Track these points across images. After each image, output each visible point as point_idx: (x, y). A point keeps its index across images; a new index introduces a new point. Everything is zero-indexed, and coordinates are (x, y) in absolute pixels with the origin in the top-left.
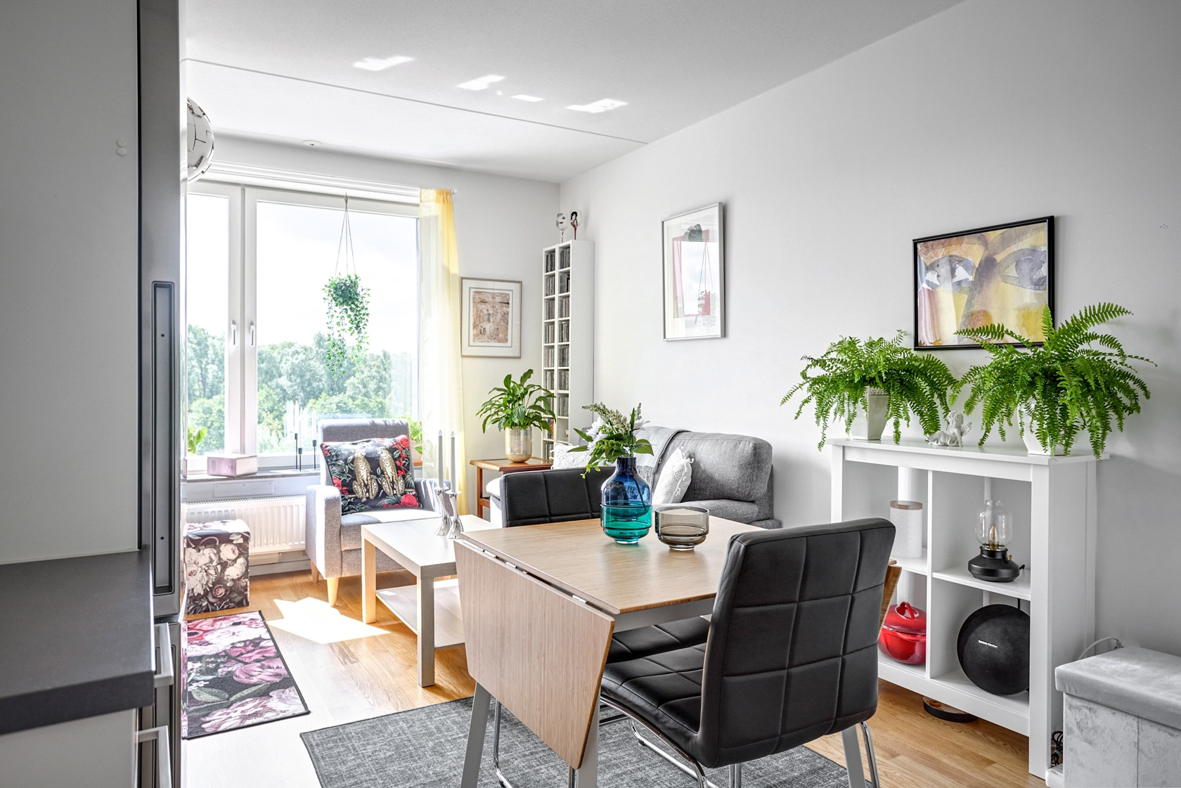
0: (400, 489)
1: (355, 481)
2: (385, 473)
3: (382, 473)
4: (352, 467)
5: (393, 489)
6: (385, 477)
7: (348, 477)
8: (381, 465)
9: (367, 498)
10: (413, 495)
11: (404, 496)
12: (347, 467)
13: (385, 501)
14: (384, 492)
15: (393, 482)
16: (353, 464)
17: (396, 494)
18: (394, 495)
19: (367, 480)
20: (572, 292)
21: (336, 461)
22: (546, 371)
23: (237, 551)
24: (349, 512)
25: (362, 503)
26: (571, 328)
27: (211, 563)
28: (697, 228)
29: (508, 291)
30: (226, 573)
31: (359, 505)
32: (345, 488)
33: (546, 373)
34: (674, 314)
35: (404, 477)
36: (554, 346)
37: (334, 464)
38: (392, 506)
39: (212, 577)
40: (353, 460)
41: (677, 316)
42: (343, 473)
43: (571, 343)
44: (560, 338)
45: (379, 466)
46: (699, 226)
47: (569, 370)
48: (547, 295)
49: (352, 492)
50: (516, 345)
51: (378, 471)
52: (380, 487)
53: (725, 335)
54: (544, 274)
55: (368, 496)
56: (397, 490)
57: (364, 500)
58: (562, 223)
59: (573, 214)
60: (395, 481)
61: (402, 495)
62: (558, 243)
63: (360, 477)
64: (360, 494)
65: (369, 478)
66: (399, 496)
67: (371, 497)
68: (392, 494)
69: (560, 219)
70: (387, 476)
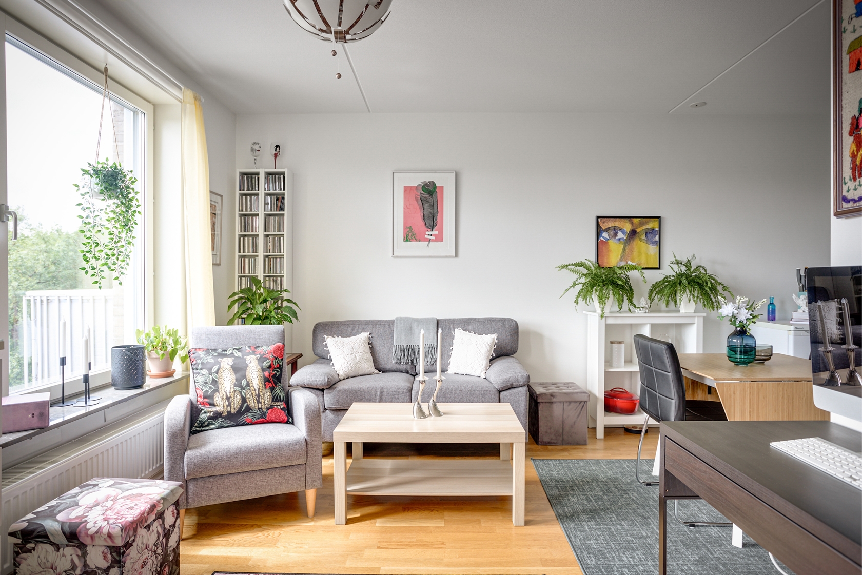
0: (266, 402)
1: (217, 393)
2: (251, 385)
3: (248, 385)
4: (216, 378)
5: (258, 402)
6: (250, 389)
7: (210, 388)
8: (247, 376)
9: (228, 412)
10: (281, 409)
11: (271, 410)
12: (211, 376)
13: (249, 417)
14: (247, 405)
15: (259, 396)
16: (217, 374)
17: (261, 408)
18: (259, 409)
19: (230, 393)
20: (285, 212)
21: (201, 369)
22: (240, 277)
23: (175, 511)
24: (208, 428)
25: (222, 418)
26: (285, 242)
27: (158, 538)
28: (431, 183)
29: (215, 202)
30: (169, 546)
31: (220, 420)
32: (206, 400)
33: (241, 279)
34: (404, 239)
35: (272, 389)
36: (257, 256)
37: (199, 373)
38: (256, 421)
39: (159, 558)
40: (218, 370)
41: (407, 241)
42: (206, 383)
43: (285, 254)
44: (267, 248)
45: (245, 377)
46: (433, 182)
47: (283, 277)
48: (242, 211)
49: (213, 405)
50: (218, 254)
51: (244, 382)
52: (244, 400)
53: (456, 255)
54: (238, 192)
55: (229, 409)
56: (263, 404)
57: (225, 414)
58: (259, 151)
59: (277, 146)
60: (261, 394)
61: (268, 409)
62: (262, 168)
63: (223, 388)
64: (221, 406)
65: (232, 390)
66: (264, 410)
67: (233, 411)
68: (257, 408)
69: (256, 147)
70: (252, 388)
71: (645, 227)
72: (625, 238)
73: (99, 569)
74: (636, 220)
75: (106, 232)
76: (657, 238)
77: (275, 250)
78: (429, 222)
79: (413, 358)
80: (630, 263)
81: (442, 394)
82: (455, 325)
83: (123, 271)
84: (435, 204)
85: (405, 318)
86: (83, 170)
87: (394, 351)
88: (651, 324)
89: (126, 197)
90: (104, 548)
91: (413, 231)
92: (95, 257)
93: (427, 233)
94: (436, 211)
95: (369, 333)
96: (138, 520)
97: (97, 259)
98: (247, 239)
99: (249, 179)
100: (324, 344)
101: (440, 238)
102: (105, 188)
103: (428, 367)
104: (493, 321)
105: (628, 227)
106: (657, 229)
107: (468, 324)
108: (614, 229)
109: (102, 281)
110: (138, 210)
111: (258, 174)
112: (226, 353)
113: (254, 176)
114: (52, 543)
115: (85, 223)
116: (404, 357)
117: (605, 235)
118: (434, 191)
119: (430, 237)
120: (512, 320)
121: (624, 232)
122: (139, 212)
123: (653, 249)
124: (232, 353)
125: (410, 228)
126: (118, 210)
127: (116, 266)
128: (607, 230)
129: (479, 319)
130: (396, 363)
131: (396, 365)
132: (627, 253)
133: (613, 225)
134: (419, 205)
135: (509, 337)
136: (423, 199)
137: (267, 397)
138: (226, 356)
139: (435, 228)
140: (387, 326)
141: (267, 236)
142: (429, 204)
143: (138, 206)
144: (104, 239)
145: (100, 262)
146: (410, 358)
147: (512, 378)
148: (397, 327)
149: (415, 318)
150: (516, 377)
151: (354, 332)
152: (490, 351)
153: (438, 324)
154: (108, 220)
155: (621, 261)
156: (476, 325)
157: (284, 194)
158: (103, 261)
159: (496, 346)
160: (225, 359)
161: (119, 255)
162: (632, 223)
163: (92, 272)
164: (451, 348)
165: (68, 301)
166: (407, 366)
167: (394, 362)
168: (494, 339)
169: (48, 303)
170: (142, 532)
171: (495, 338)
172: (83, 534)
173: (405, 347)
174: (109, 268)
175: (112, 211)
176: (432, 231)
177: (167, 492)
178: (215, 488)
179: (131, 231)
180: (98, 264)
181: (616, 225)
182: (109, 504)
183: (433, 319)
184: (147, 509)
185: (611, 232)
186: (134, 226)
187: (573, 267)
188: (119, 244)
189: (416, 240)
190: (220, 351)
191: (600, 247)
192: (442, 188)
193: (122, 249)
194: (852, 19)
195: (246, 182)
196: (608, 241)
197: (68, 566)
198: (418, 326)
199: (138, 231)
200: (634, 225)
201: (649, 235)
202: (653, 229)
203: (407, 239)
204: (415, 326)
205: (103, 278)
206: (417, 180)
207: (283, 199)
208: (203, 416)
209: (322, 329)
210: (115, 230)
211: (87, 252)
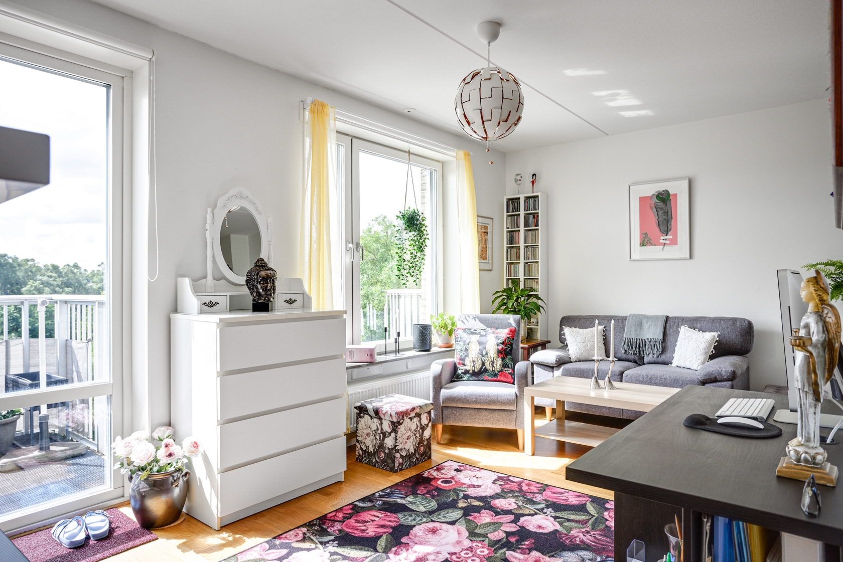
0: (498, 367)
1: (467, 357)
2: (489, 354)
3: (487, 354)
4: (468, 347)
5: (493, 366)
7: (464, 353)
8: (487, 348)
9: (473, 371)
10: (509, 373)
11: (501, 373)
12: (465, 346)
13: (486, 376)
14: (485, 368)
15: (493, 362)
16: (468, 345)
18: (493, 371)
19: (475, 358)
20: (539, 228)
21: (460, 341)
22: (508, 280)
23: (428, 417)
24: (461, 379)
25: (470, 374)
26: (540, 251)
27: (417, 428)
28: (665, 192)
29: (487, 224)
30: (424, 435)
31: (468, 375)
32: (461, 362)
33: (508, 281)
34: (640, 244)
35: (503, 359)
36: (519, 263)
37: (458, 344)
38: (491, 379)
39: (418, 439)
40: (469, 342)
41: (643, 245)
42: (462, 350)
43: (539, 261)
44: (526, 257)
45: (485, 348)
46: (667, 191)
47: (538, 279)
48: (508, 228)
49: (465, 365)
50: (490, 262)
51: (484, 352)
52: (483, 364)
53: (691, 257)
54: (505, 214)
55: (473, 369)
56: (496, 368)
57: (471, 371)
58: (520, 180)
59: (533, 175)
60: (495, 361)
61: (499, 372)
62: (522, 194)
63: (471, 355)
64: (469, 367)
65: (476, 356)
66: (497, 372)
67: (476, 370)
68: (491, 370)
69: (519, 178)
70: (489, 356)
73: (387, 432)
75: (409, 253)
77: (533, 258)
78: (663, 228)
79: (641, 350)
81: (648, 379)
82: (684, 322)
83: (418, 276)
84: (669, 210)
85: (638, 314)
86: (397, 216)
87: (623, 343)
89: (419, 230)
90: (389, 422)
91: (648, 236)
92: (403, 268)
93: (662, 238)
94: (670, 217)
95: (603, 326)
96: (405, 412)
97: (405, 270)
98: (512, 250)
99: (513, 203)
100: (562, 332)
101: (674, 242)
102: (408, 226)
103: (653, 359)
104: (723, 320)
107: (696, 323)
109: (407, 283)
110: (427, 237)
111: (519, 198)
112: (476, 332)
113: (517, 201)
114: (370, 415)
115: (398, 248)
116: (632, 348)
118: (668, 199)
119: (665, 241)
120: (744, 320)
122: (428, 239)
124: (480, 332)
125: (646, 234)
126: (416, 238)
127: (414, 274)
129: (709, 318)
130: (625, 353)
131: (625, 355)
134: (654, 213)
135: (739, 337)
136: (657, 207)
137: (499, 363)
138: (475, 333)
139: (670, 233)
140: (620, 321)
141: (527, 247)
142: (663, 211)
143: (428, 234)
144: (407, 257)
145: (406, 271)
146: (638, 350)
147: (715, 371)
148: (628, 323)
149: (646, 315)
150: (720, 371)
151: (592, 325)
152: (709, 348)
153: (666, 321)
154: (409, 245)
156: (705, 323)
157: (538, 213)
158: (408, 271)
159: (716, 343)
160: (475, 335)
161: (416, 267)
163: (402, 278)
164: (677, 343)
165: (410, 297)
166: (635, 356)
167: (623, 352)
169: (398, 298)
170: (407, 420)
171: (716, 336)
172: (380, 413)
173: (633, 340)
174: (411, 275)
175: (411, 240)
176: (667, 236)
177: (423, 404)
178: (458, 414)
179: (423, 251)
180: (405, 272)
182: (394, 404)
183: (663, 316)
184: (410, 409)
186: (425, 247)
187: (822, 266)
188: (416, 260)
189: (652, 245)
190: (472, 330)
192: (675, 195)
193: (417, 263)
195: (511, 205)
197: (375, 428)
198: (648, 322)
199: (427, 251)
203: (643, 244)
204: (644, 322)
205: (408, 281)
206: (651, 190)
207: (538, 216)
208: (460, 372)
209: (567, 321)
210: (413, 251)
211: (399, 265)
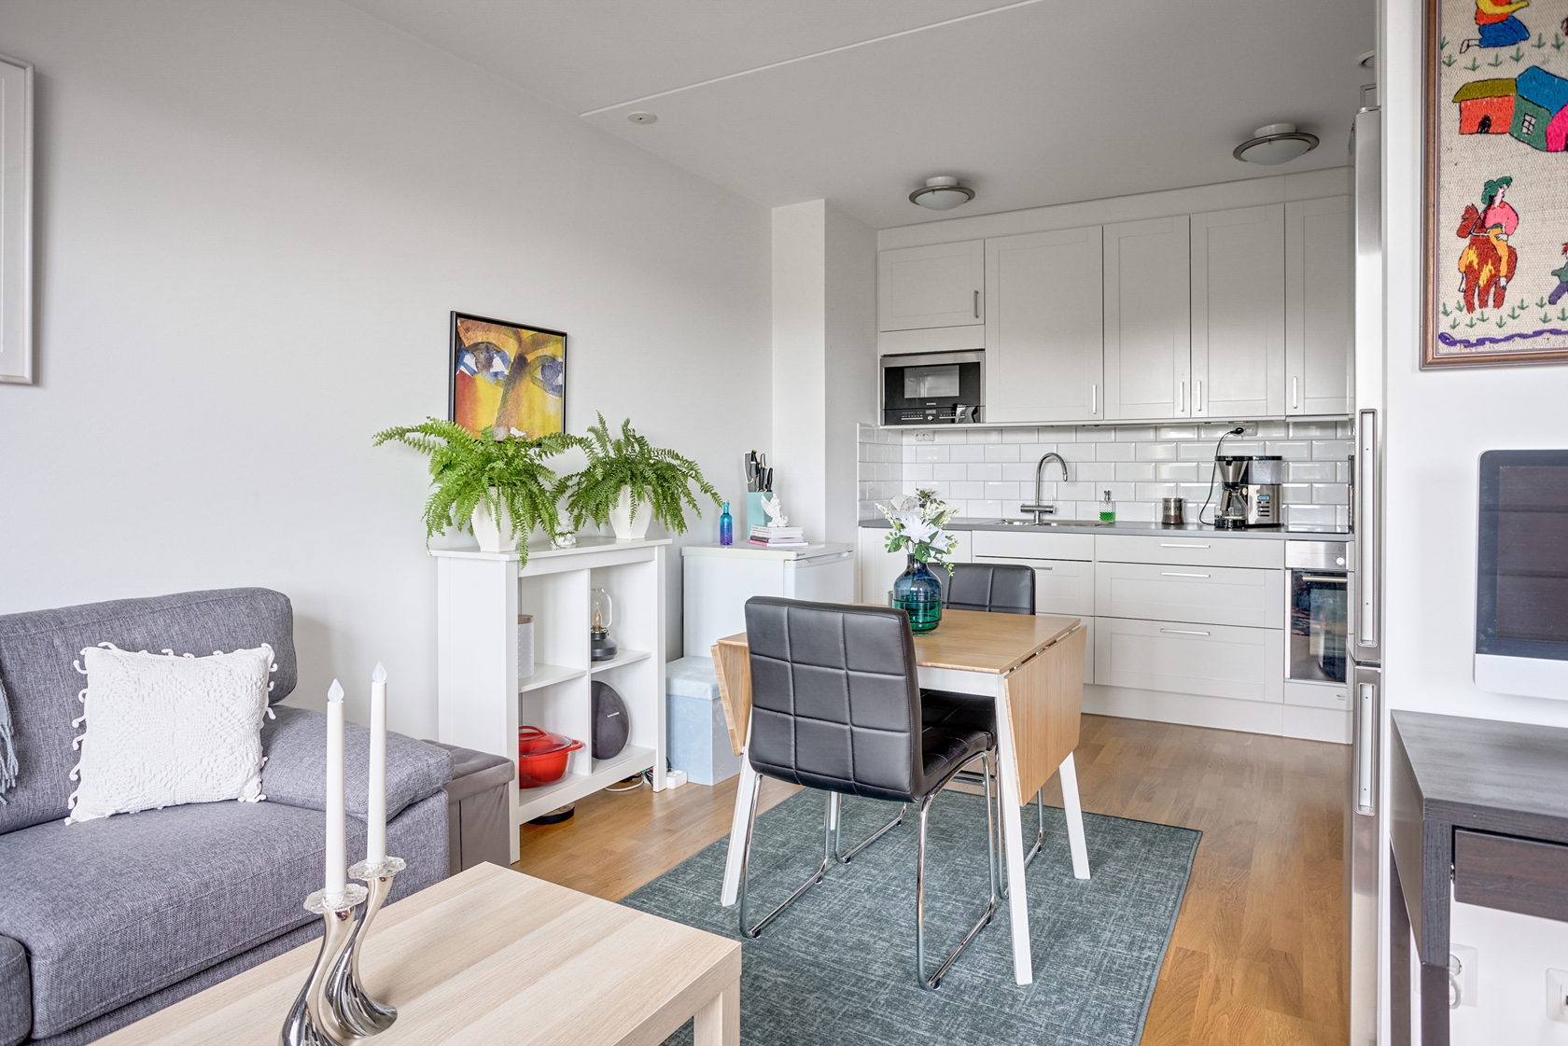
53: (36, 379)
71: (541, 352)
72: (507, 372)
74: (527, 334)
76: (560, 380)
80: (514, 431)
88: (591, 569)
104: (216, 602)
105: (511, 349)
106: (560, 360)
108: (487, 348)
117: (469, 359)
121: (504, 359)
123: (553, 401)
128: (475, 348)
132: (509, 408)
133: (485, 340)
155: (499, 426)
156: (161, 622)
159: (272, 684)
162: (520, 340)
164: (75, 724)
168: (265, 661)
181: (491, 340)
185: (482, 356)
187: (419, 435)
191: (459, 390)
194: (1468, 46)
196: (476, 376)
200: (523, 344)
201: (547, 372)
202: (554, 359)
